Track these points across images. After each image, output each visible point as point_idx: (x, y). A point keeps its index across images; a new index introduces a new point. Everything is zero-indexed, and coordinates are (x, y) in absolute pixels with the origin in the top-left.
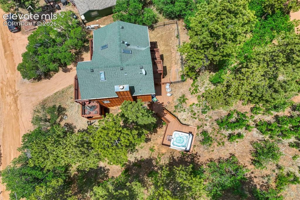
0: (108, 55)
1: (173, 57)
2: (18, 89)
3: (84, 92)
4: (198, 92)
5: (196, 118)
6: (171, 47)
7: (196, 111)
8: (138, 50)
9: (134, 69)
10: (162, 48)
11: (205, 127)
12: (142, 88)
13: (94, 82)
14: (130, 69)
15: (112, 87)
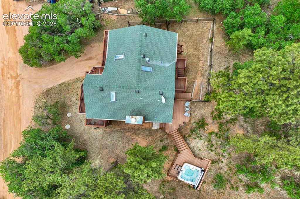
0: (123, 69)
1: (200, 66)
2: (21, 73)
3: (90, 111)
4: (221, 119)
5: (212, 151)
6: (201, 52)
7: (214, 143)
8: (161, 67)
9: (152, 94)
10: (189, 50)
11: (221, 163)
12: (157, 115)
13: (102, 102)
14: (147, 93)
15: (123, 110)
